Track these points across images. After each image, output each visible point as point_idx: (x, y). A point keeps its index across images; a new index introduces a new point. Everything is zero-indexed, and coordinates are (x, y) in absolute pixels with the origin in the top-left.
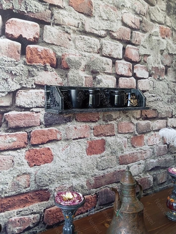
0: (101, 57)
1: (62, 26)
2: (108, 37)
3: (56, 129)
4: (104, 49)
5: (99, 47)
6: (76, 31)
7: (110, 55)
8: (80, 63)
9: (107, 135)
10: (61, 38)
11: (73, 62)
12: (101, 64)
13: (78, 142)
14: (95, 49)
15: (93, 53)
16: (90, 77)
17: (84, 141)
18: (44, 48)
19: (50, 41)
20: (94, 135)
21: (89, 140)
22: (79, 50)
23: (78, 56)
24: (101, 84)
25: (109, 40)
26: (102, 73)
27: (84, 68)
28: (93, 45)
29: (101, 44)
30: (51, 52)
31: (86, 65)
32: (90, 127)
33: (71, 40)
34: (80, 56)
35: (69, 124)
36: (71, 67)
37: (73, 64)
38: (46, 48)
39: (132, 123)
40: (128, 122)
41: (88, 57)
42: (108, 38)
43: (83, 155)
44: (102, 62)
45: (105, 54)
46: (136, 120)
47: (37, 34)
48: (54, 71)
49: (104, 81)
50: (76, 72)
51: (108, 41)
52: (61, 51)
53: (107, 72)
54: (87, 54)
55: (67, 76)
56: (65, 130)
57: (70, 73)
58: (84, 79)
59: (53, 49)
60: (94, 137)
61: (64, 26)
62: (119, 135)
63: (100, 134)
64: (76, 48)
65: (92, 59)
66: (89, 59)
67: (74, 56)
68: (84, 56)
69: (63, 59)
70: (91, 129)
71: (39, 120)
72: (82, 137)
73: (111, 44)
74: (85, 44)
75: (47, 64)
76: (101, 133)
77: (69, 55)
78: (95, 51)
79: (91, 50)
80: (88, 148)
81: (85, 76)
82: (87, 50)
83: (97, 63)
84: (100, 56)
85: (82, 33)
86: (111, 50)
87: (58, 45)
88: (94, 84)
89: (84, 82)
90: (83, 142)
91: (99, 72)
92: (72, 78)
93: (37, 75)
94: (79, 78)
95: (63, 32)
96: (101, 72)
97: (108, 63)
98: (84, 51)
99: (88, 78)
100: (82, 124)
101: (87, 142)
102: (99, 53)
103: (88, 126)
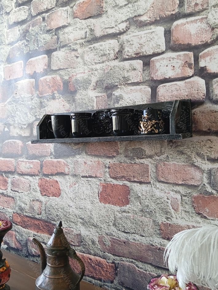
0: (122, 63)
1: (68, 45)
2: (132, 28)
3: (65, 162)
4: (126, 49)
5: (117, 50)
6: (84, 43)
7: (137, 54)
8: (90, 81)
9: (133, 180)
10: (68, 59)
11: (81, 82)
12: (121, 72)
13: (88, 181)
14: (111, 55)
15: (108, 61)
16: (103, 96)
17: (96, 181)
18: (52, 76)
19: (58, 67)
20: (110, 176)
21: (103, 182)
22: (89, 65)
23: (87, 73)
24: (120, 103)
25: (136, 31)
26: (123, 86)
27: (95, 85)
28: (107, 51)
29: (120, 44)
30: (58, 78)
31: (97, 81)
32: (104, 163)
33: (79, 57)
34: (89, 71)
35: (78, 157)
36: (79, 88)
37: (81, 85)
38: (53, 76)
39: (196, 166)
40: (183, 164)
41: (101, 69)
42: (133, 30)
43: (94, 200)
44: (122, 69)
45: (128, 55)
46: (207, 162)
47: (46, 65)
48: (61, 97)
49: (125, 96)
50: (84, 94)
51: (134, 34)
52: (68, 74)
53: (133, 81)
54: (98, 66)
55: (74, 101)
56: (73, 163)
57: (78, 96)
58: (95, 100)
59: (60, 75)
60: (110, 179)
61: (70, 45)
62: (158, 185)
63: (120, 177)
64: (85, 63)
65: (106, 70)
66: (102, 71)
67: (83, 75)
68: (94, 70)
69: (70, 82)
70: (106, 167)
71: (50, 150)
72: (93, 175)
73: (140, 36)
74: (96, 55)
75: (55, 92)
76: (122, 175)
77: (76, 75)
78: (110, 58)
79: (105, 58)
80: (101, 192)
81: (96, 96)
82: (99, 61)
83: (114, 73)
84: (119, 62)
85: (92, 42)
86: (139, 46)
87: (64, 69)
88: (110, 104)
89: (96, 104)
90: (94, 182)
91: (117, 85)
92: (80, 101)
93: (47, 106)
94: (89, 100)
95: (69, 52)
96: (121, 85)
97: (135, 68)
98: (94, 64)
99: (101, 97)
100: (94, 159)
101: (100, 184)
102: (117, 58)
103: (101, 162)
